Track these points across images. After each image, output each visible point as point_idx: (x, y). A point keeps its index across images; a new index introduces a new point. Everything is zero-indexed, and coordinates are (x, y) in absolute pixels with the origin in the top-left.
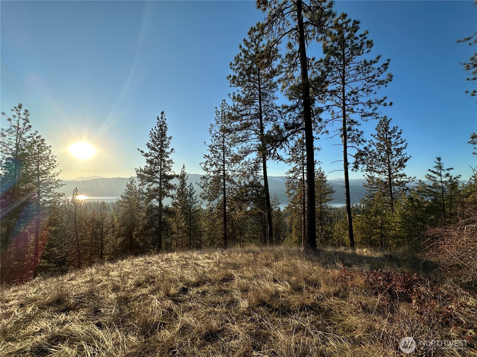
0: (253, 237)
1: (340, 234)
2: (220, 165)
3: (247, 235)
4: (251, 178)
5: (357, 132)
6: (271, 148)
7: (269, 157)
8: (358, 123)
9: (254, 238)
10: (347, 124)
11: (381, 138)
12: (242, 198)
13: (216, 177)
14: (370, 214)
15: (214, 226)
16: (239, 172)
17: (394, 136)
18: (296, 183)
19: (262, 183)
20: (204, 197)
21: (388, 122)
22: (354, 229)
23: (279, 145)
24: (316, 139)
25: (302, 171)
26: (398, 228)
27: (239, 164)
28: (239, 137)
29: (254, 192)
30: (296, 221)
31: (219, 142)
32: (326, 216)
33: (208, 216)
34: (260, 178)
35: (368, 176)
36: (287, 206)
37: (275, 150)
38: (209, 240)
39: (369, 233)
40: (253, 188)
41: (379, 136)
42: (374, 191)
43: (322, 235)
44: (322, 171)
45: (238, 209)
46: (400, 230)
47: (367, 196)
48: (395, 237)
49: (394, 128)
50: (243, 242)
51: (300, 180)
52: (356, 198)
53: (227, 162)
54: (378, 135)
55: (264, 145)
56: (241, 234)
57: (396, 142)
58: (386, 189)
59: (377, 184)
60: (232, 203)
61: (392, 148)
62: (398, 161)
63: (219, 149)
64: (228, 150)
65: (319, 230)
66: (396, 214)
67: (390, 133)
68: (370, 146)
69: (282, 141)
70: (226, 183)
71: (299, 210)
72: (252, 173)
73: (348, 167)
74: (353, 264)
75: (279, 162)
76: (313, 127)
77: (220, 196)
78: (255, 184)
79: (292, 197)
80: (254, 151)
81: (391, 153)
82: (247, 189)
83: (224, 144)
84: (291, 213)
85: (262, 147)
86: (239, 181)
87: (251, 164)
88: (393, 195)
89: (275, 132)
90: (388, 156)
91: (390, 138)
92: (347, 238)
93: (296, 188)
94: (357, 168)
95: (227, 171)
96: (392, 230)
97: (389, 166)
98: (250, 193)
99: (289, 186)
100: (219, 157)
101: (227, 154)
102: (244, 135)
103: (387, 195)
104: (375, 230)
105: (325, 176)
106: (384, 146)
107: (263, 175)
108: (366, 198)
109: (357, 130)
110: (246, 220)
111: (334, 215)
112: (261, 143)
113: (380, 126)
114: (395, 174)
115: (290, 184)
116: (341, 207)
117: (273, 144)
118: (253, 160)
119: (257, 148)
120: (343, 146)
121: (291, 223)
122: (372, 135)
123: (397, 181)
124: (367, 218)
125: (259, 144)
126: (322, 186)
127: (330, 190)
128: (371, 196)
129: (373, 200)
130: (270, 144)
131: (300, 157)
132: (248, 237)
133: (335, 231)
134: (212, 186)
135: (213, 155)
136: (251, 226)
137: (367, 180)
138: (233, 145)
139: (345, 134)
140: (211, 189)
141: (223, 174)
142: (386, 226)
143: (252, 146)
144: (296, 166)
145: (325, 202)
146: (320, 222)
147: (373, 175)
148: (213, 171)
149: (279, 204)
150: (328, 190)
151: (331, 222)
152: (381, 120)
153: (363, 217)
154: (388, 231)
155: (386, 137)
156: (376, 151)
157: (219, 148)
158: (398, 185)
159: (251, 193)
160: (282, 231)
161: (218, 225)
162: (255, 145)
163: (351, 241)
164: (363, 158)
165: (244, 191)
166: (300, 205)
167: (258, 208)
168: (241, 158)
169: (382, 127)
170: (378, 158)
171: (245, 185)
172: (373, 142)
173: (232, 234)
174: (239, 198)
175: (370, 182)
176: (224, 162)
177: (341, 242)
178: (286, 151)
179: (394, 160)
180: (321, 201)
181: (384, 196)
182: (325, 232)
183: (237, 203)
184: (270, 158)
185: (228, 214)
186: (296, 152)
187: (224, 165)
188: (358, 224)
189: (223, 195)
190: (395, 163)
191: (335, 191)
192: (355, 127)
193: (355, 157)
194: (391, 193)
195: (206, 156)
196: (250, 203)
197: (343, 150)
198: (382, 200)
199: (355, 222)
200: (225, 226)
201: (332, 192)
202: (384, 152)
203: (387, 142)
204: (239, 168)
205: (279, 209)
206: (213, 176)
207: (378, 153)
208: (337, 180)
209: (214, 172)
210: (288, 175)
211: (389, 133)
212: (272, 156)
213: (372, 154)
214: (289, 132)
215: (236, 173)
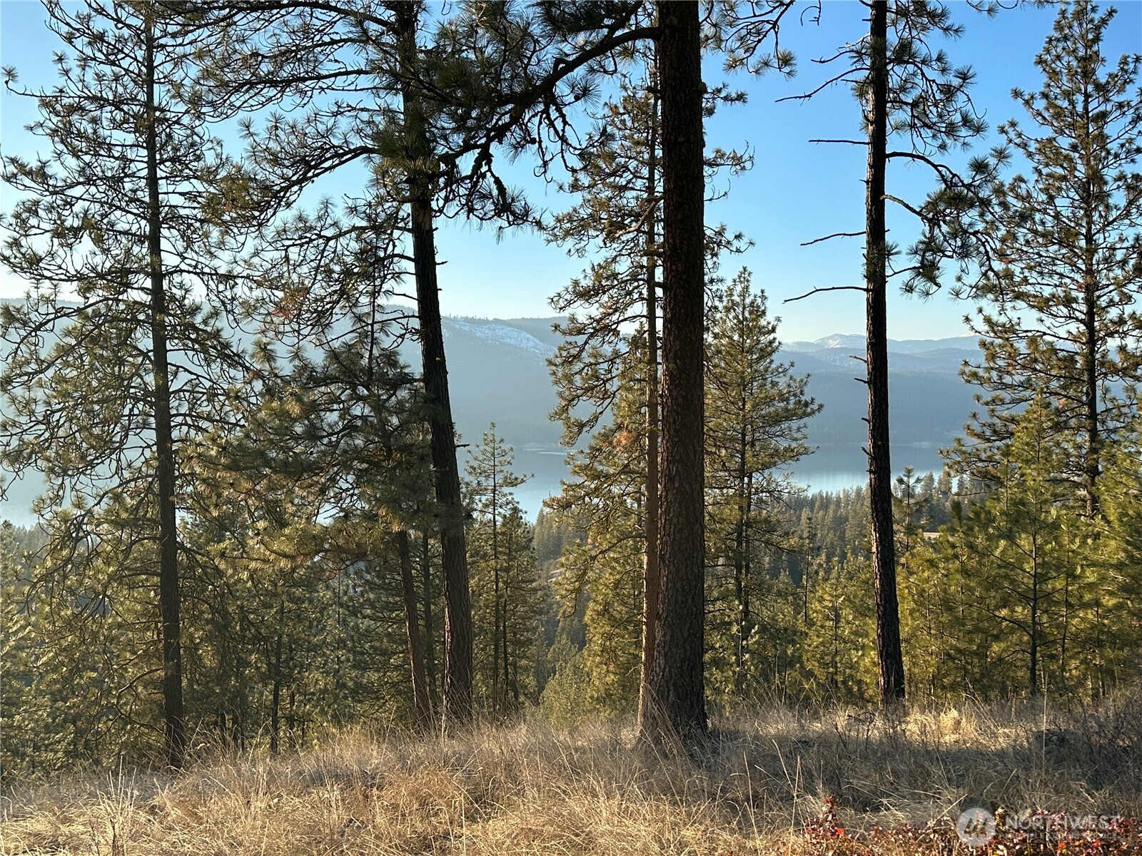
0: (359, 685)
1: (836, 637)
2: (126, 233)
3: (316, 679)
4: (342, 328)
5: (943, 71)
6: (458, 139)
7: (447, 200)
8: (948, 23)
9: (360, 692)
10: (894, 23)
11: (1059, 114)
12: (286, 450)
13: (97, 314)
14: (985, 527)
15: (95, 636)
16: (259, 284)
17: (1121, 105)
18: (612, 361)
19: (412, 357)
20: (19, 452)
21: (1098, 28)
22: (904, 607)
23: (507, 127)
24: (726, 99)
25: (645, 292)
26: (1111, 594)
27: (262, 237)
28: (255, 54)
29: (357, 411)
30: (608, 578)
31: (117, 78)
32: (768, 543)
33: (47, 577)
34: (396, 329)
35: (988, 320)
36: (559, 494)
37: (485, 157)
38: (62, 727)
39: (977, 629)
40: (354, 390)
41: (1051, 105)
42: (1014, 401)
43: (746, 650)
44: (754, 290)
45: (260, 518)
46: (1119, 607)
47: (978, 430)
48: (1095, 639)
49: (1125, 61)
50: (291, 721)
51: (635, 342)
52: (925, 444)
53: (174, 218)
54: (1045, 96)
55: (417, 118)
56: (279, 675)
57: (1130, 141)
58: (1071, 392)
59: (1030, 364)
60: (214, 485)
61: (1110, 173)
62: (1132, 242)
63: (117, 126)
64: (179, 133)
65: (730, 624)
66: (1108, 522)
67: (1102, 89)
68: (1001, 155)
69: (524, 101)
70: (171, 358)
71: (627, 513)
72: (343, 293)
73: (888, 272)
74: (884, 794)
75: (509, 231)
76: (707, 30)
77: (132, 440)
78: (365, 362)
79: (587, 439)
80: (356, 153)
81: (1103, 197)
82: (318, 393)
83: (150, 94)
84: (582, 531)
85: (407, 129)
86: (258, 344)
87: (336, 237)
88: (1099, 427)
89: (483, 37)
90: (1088, 215)
91: (1103, 116)
92: (869, 661)
93: (613, 386)
94: (932, 279)
95: (177, 278)
96: (1085, 606)
97: (1089, 272)
98: (332, 417)
99: (569, 378)
100: (115, 182)
101: (173, 160)
102: (285, 39)
103: (1073, 422)
104: (1004, 612)
105: (770, 318)
106: (1071, 160)
107: (414, 306)
108: (972, 442)
109: (939, 59)
110: (309, 584)
111: (812, 537)
112: (397, 102)
113: (1061, 45)
114: (1114, 313)
115: (577, 366)
116: (847, 496)
117: (467, 116)
118: (353, 210)
119: (375, 137)
120: (867, 149)
121: (578, 591)
122: (1017, 94)
123: (1122, 349)
124: (971, 546)
125: (387, 112)
126: (753, 379)
127: (792, 400)
128: (995, 431)
129: (1007, 453)
130: (452, 116)
131: (633, 203)
132: (325, 691)
133: (810, 623)
134: (71, 373)
135: (72, 162)
136: (345, 623)
137: (983, 344)
138: (212, 103)
139: (878, 84)
140: (66, 395)
141: (147, 298)
142: (1059, 584)
143: (345, 123)
144: (614, 260)
145: (766, 466)
146: (738, 580)
147: (1013, 315)
148: (80, 277)
149: (513, 483)
150: (783, 398)
151: (796, 577)
152: (1063, 12)
153: (953, 546)
154: (1064, 611)
155: (1086, 108)
156: (1032, 185)
157: (119, 116)
158: (1124, 372)
159: (342, 417)
160: (530, 642)
161: (120, 626)
162: (365, 116)
163: (886, 674)
164: (965, 220)
165: (295, 409)
166: (630, 489)
167: (382, 512)
168: (274, 197)
169: (1068, 53)
170: (1043, 223)
171: (305, 367)
172: (1020, 135)
173: (221, 679)
174: (262, 454)
175: (993, 357)
176: (155, 214)
177: (844, 682)
178: (545, 164)
179: (1113, 236)
180: (743, 463)
181: (1058, 427)
182: (763, 629)
183: (248, 485)
184: (452, 208)
185: (192, 559)
186: (614, 174)
187: (154, 241)
188: (927, 580)
189: (150, 435)
190: (1119, 255)
191: (821, 406)
192: (930, 42)
193: (924, 218)
194: (1093, 416)
195: (22, 169)
196: (333, 480)
197: (866, 174)
198: (1049, 452)
199: (911, 573)
200: (172, 631)
201: (804, 409)
202: (1072, 194)
203: (1085, 140)
204: (256, 260)
205: (516, 510)
206: (79, 311)
207: (1043, 197)
208: (833, 344)
209: (86, 282)
210: (567, 313)
211: (1100, 88)
212: (462, 191)
213: (1014, 201)
214: (567, 48)
215: (242, 290)
